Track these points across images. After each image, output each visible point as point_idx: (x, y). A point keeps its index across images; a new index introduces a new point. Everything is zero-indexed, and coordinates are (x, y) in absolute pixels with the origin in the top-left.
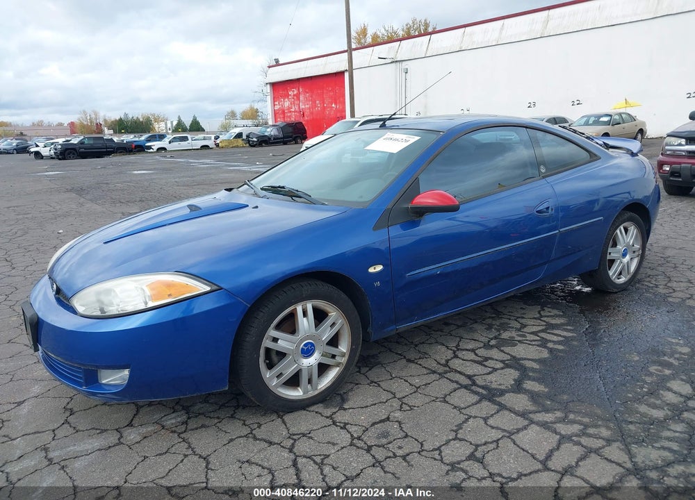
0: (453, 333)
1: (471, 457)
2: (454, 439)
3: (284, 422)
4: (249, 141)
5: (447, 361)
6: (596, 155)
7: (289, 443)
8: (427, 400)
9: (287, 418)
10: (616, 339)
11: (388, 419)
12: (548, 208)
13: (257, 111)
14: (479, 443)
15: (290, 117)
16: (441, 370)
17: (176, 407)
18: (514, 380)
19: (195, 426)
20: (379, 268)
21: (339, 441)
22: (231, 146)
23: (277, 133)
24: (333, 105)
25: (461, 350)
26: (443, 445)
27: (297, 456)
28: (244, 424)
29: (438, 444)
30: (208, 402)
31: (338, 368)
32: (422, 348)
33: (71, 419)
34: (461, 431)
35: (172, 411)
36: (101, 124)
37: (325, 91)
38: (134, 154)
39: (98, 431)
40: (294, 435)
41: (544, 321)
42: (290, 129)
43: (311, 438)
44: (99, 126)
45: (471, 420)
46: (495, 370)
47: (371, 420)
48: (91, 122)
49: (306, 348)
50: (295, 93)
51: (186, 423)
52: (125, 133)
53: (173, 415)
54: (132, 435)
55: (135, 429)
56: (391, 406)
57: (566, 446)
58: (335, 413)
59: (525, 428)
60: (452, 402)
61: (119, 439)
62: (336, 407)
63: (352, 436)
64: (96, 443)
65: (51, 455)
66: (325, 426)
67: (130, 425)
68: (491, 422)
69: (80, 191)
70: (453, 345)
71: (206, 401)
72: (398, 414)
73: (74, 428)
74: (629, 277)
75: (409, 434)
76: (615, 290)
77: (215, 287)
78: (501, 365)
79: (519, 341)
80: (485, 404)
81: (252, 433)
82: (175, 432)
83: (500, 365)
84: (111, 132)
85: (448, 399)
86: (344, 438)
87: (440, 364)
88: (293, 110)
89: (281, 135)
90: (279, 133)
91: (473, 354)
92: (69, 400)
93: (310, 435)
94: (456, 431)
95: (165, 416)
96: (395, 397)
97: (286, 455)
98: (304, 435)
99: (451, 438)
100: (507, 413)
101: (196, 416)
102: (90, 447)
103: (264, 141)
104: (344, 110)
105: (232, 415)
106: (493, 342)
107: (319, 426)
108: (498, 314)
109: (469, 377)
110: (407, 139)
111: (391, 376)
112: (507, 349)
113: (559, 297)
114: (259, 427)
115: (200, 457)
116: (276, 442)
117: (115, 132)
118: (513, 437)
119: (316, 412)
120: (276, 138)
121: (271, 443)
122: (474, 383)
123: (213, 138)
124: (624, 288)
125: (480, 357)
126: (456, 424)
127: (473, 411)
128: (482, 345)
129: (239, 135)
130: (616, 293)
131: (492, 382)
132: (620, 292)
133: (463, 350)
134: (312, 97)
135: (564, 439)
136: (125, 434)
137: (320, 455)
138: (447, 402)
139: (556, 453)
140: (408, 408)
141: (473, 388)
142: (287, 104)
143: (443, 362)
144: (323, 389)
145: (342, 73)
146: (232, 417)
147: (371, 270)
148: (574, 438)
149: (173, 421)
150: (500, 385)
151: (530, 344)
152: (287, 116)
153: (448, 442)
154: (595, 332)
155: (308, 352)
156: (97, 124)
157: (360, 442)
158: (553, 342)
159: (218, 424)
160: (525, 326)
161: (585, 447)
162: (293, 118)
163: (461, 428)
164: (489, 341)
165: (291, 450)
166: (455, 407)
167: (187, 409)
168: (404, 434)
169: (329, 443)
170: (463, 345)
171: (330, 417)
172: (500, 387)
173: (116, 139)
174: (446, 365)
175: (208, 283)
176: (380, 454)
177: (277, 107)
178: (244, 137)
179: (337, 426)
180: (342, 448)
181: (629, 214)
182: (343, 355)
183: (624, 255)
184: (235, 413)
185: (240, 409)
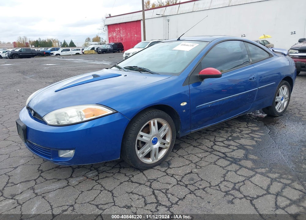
0: (211, 134)
1: (234, 188)
2: (224, 181)
3: (144, 174)
4: (98, 51)
5: (212, 146)
6: (271, 55)
7: (149, 184)
8: (207, 163)
9: (145, 172)
10: (284, 136)
11: (191, 172)
12: (254, 78)
13: (100, 38)
14: (236, 182)
15: (116, 40)
16: (210, 150)
17: (92, 168)
18: (244, 154)
19: (102, 177)
20: (185, 104)
21: (172, 183)
22: (89, 53)
23: (110, 48)
24: (136, 35)
25: (217, 141)
26: (220, 183)
27: (154, 190)
28: (125, 175)
29: (217, 183)
30: (106, 166)
31: (166, 150)
32: (199, 141)
33: (42, 174)
34: (226, 177)
35: (90, 170)
36: (28, 43)
37: (132, 29)
38: (45, 56)
39: (57, 180)
40: (150, 180)
41: (250, 129)
42: (116, 46)
43: (158, 181)
44: (27, 44)
45: (229, 172)
46: (235, 150)
47: (184, 173)
48: (23, 42)
49: (154, 140)
50: (118, 29)
51: (98, 175)
52: (40, 47)
53: (91, 172)
54: (73, 182)
55: (74, 179)
56: (191, 166)
57: (275, 184)
58: (167, 170)
59: (254, 175)
60: (218, 164)
61: (68, 183)
62: (166, 167)
63: (177, 180)
64: (57, 185)
65: (36, 191)
66: (164, 176)
67: (71, 177)
68: (238, 173)
69: (23, 73)
70: (212, 139)
71: (105, 165)
72: (195, 170)
73: (45, 179)
74: (283, 109)
75: (203, 179)
76: (278, 115)
77: (115, 111)
78: (237, 148)
79: (241, 138)
80: (234, 165)
81: (130, 180)
82: (93, 180)
83: (235, 148)
84: (33, 46)
85: (216, 163)
86: (174, 181)
87: (209, 148)
88: (117, 37)
89: (112, 49)
90: (111, 48)
91: (222, 143)
92: (39, 166)
93: (157, 180)
94: (224, 177)
95: (87, 172)
96: (192, 163)
97: (148, 189)
98: (155, 180)
99: (222, 180)
100: (244, 169)
101: (102, 173)
102: (55, 187)
103: (105, 51)
104: (141, 38)
105: (119, 171)
106: (230, 138)
107: (161, 176)
108: (229, 126)
109: (224, 153)
110: (193, 45)
111: (188, 153)
112: (237, 141)
113: (253, 118)
114: (133, 176)
115: (108, 191)
116: (142, 183)
117: (35, 47)
118: (250, 179)
119: (158, 170)
120: (110, 50)
121: (140, 184)
122: (226, 156)
123: (81, 50)
124: (281, 114)
125: (226, 144)
126: (223, 174)
127: (229, 168)
128: (225, 139)
129: (93, 49)
130: (278, 116)
131: (234, 155)
132: (279, 116)
133: (218, 141)
134: (126, 31)
135: (273, 180)
136: (70, 181)
137: (164, 189)
138: (216, 164)
139: (271, 186)
140: (199, 167)
141: (226, 158)
142: (114, 35)
143: (210, 147)
144: (160, 159)
145: (140, 21)
146: (119, 172)
147: (182, 104)
148: (277, 179)
149: (92, 175)
150: (238, 156)
151: (246, 139)
152: (115, 40)
153: (221, 182)
154: (273, 133)
155: (154, 142)
156: (26, 43)
157: (181, 183)
158: (256, 138)
159: (113, 176)
160: (242, 131)
161: (283, 183)
162: (118, 41)
163: (226, 176)
164: (228, 138)
165: (150, 187)
166: (221, 167)
167: (97, 169)
168: (200, 179)
169: (167, 183)
170: (217, 139)
171: (165, 172)
172: (238, 157)
173: (36, 50)
174: (212, 148)
175: (112, 109)
176: (192, 188)
177: (110, 36)
178: (95, 49)
179: (169, 176)
180: (174, 186)
181: (285, 82)
182: (168, 143)
183: (282, 100)
184: (120, 170)
185: (122, 169)
